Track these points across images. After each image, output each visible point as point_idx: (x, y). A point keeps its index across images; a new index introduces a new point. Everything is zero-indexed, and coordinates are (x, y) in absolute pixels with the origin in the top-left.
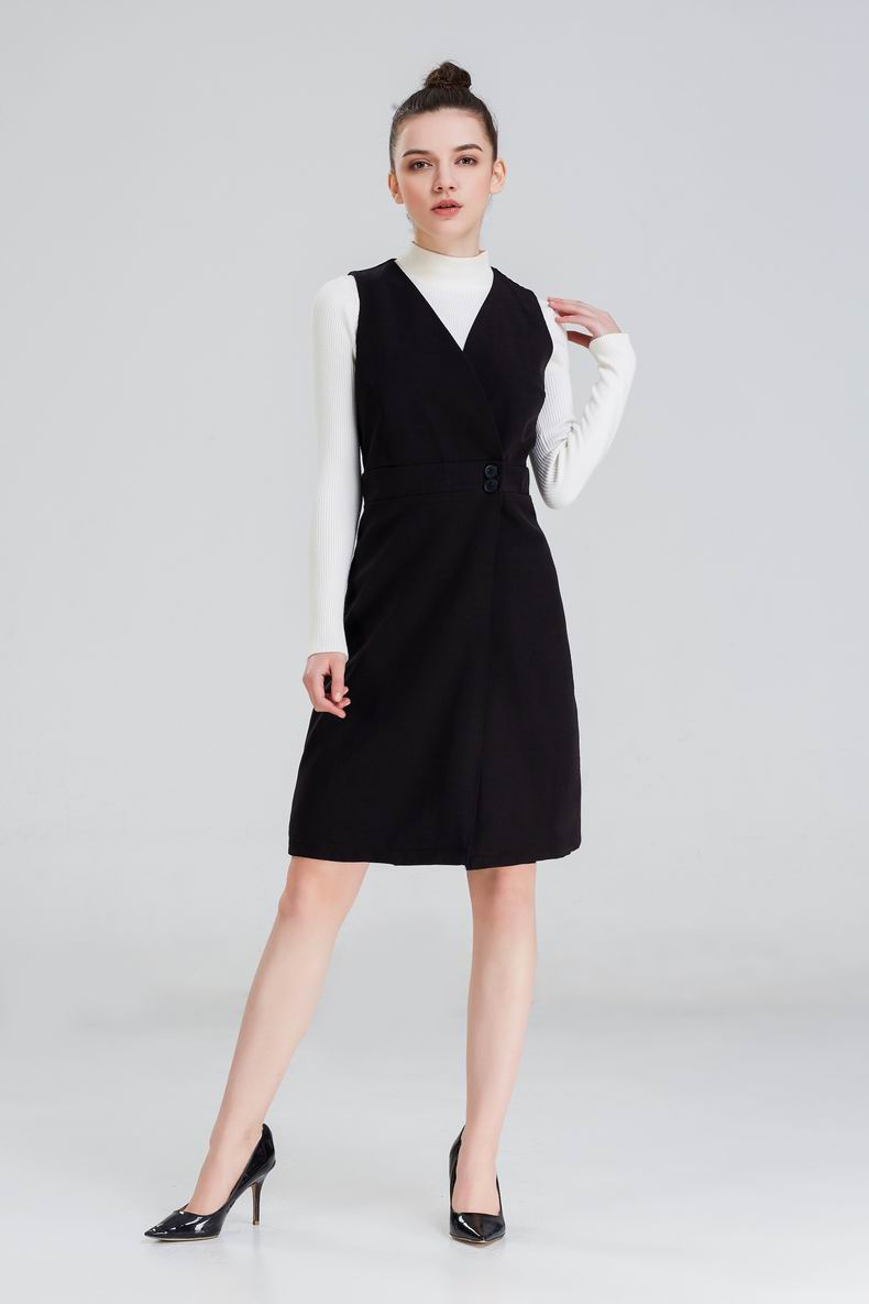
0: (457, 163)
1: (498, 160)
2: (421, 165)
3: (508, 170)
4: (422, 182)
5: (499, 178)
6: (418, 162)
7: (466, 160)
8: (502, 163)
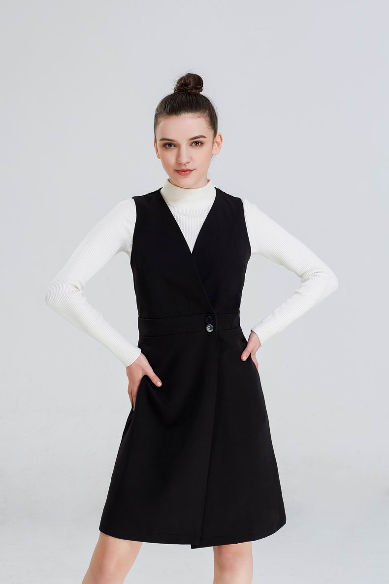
0: (191, 145)
1: (217, 135)
2: (170, 145)
3: (223, 138)
4: (171, 155)
5: (219, 144)
6: (168, 144)
7: (197, 143)
8: (220, 136)
